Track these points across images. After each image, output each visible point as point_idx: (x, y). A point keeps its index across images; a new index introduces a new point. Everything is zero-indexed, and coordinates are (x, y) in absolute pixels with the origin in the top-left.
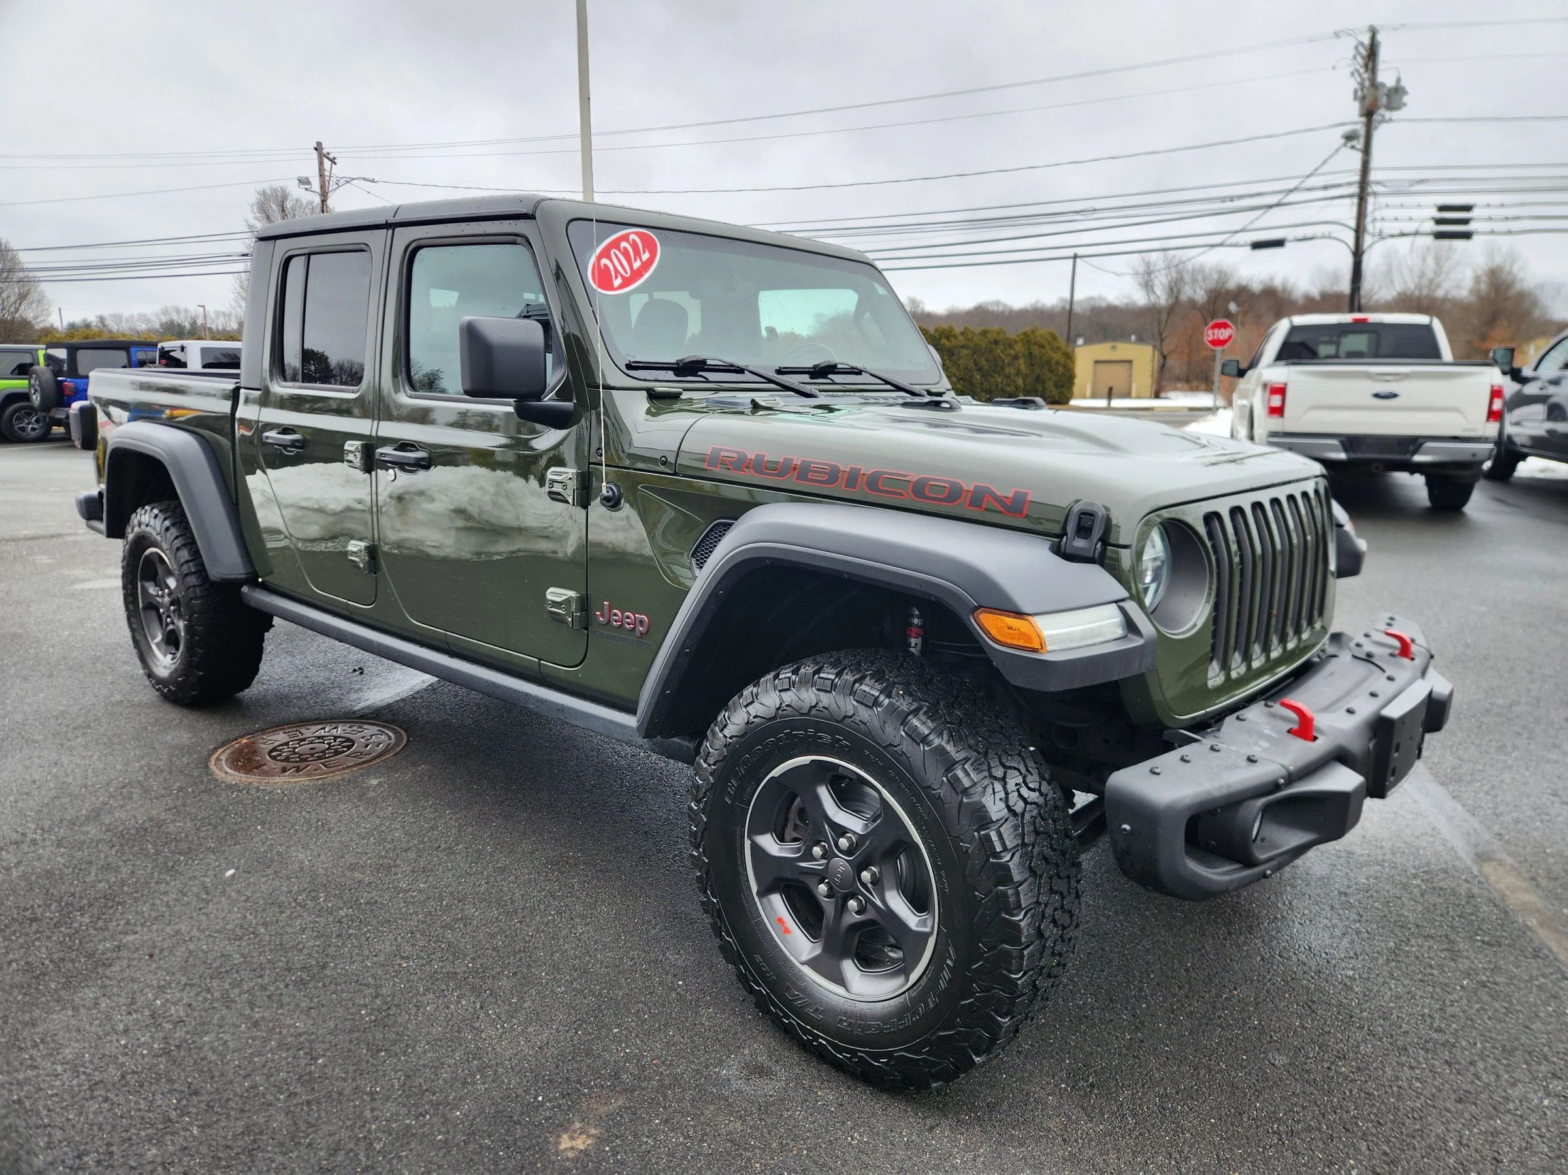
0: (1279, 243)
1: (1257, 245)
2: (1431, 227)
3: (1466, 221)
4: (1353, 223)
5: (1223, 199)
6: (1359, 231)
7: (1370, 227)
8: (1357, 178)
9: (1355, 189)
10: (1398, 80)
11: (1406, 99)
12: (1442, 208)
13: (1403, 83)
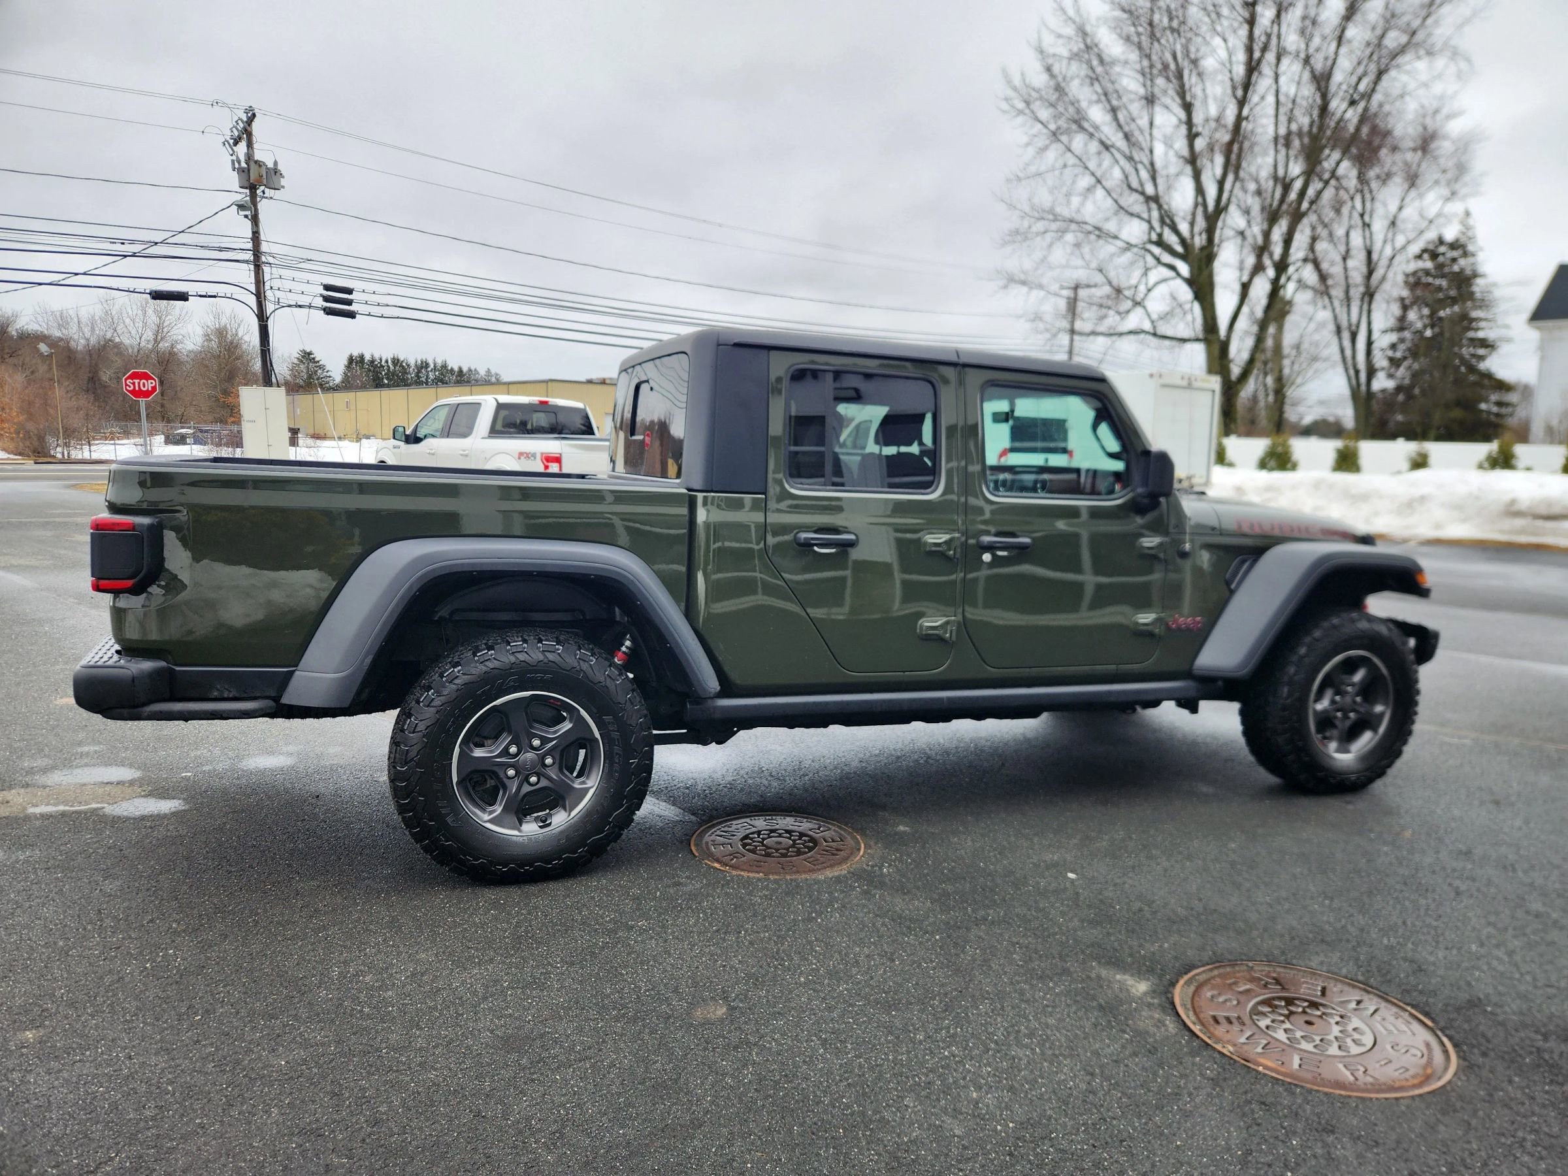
0: (183, 297)
1: (157, 295)
2: (320, 302)
3: (349, 303)
4: (253, 288)
5: (113, 241)
6: (260, 296)
7: (269, 294)
8: (250, 246)
9: (249, 256)
10: (276, 163)
11: (283, 182)
12: (327, 288)
13: (279, 167)
